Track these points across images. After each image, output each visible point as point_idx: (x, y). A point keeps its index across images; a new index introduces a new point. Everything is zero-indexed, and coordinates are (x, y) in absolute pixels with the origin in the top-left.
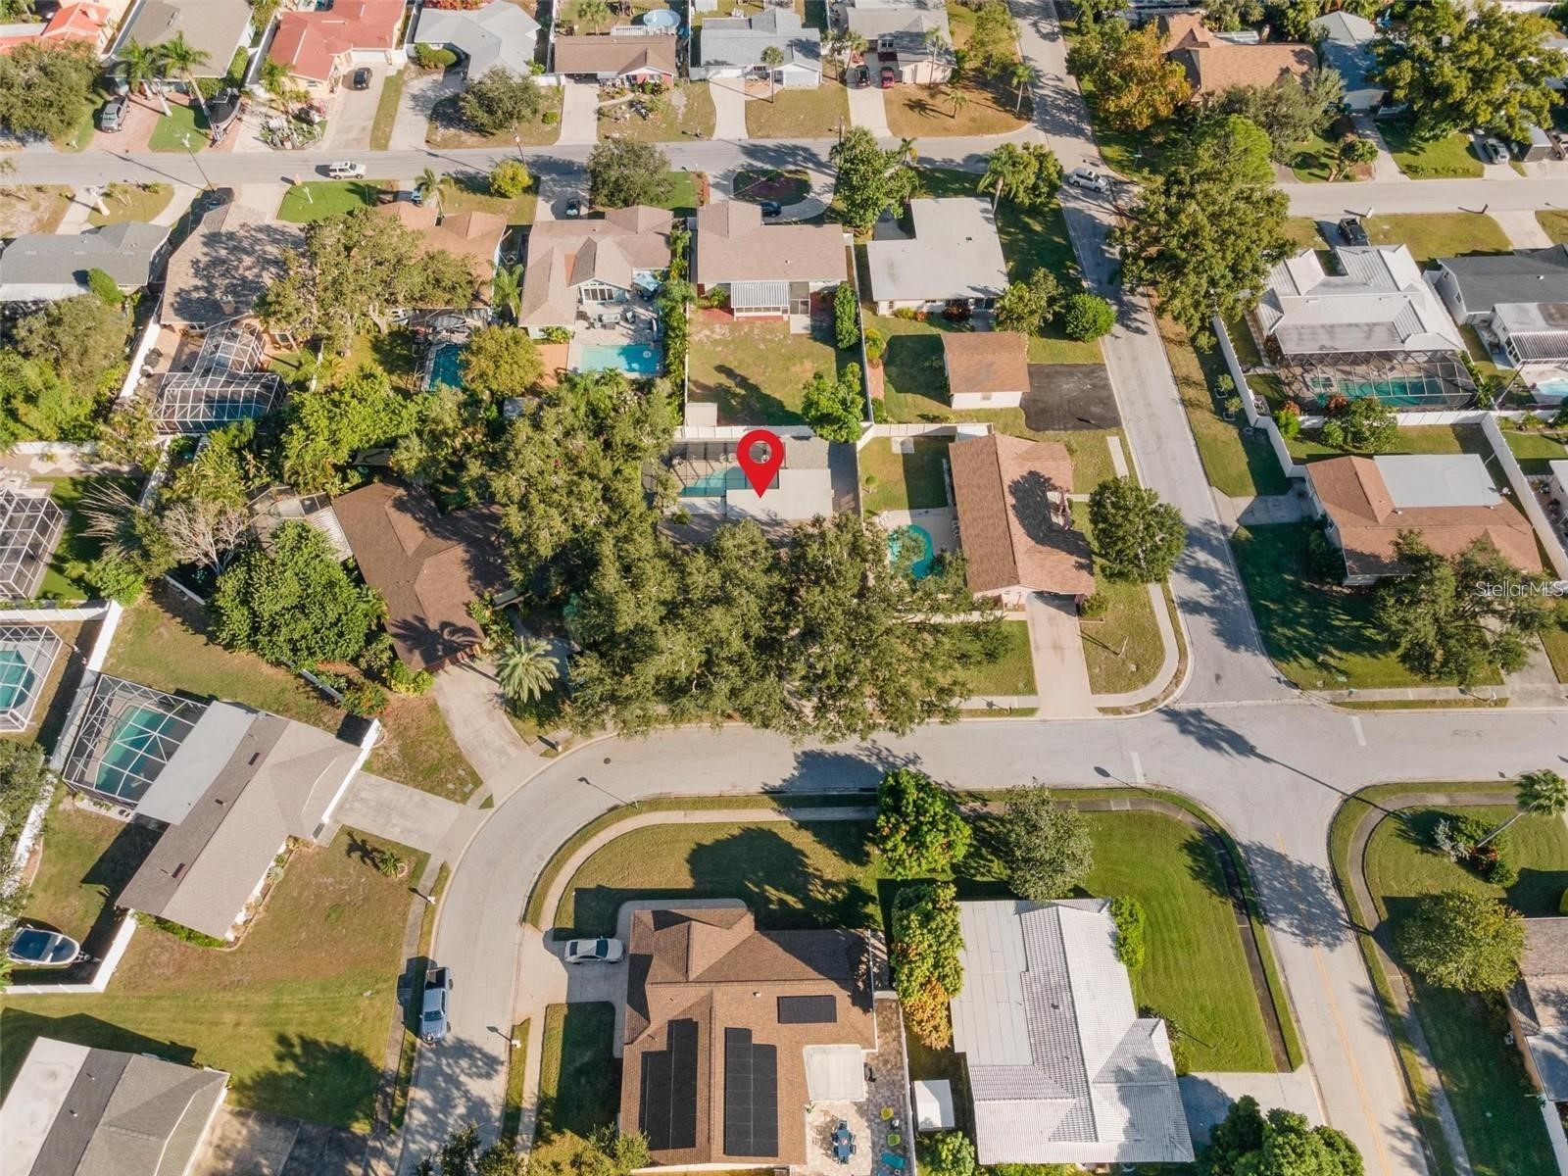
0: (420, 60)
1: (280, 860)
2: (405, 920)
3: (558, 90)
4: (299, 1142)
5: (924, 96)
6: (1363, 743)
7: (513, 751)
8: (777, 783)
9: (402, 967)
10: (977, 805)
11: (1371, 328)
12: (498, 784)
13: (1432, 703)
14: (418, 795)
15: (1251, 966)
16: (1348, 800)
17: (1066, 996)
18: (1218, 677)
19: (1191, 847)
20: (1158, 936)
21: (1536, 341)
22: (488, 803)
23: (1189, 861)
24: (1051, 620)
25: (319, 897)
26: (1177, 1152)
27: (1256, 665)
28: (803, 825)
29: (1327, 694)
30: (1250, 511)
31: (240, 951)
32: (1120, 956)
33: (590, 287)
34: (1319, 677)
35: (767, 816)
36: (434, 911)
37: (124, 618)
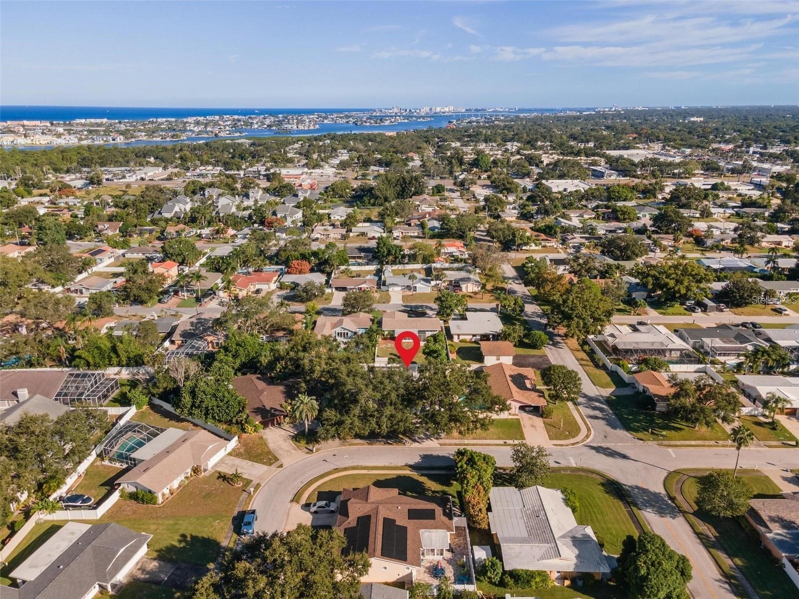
0: (281, 287)
1: (187, 478)
2: (238, 500)
3: (332, 294)
4: (177, 569)
5: (472, 295)
6: (674, 456)
7: (293, 452)
8: (412, 463)
9: (235, 513)
10: (502, 471)
11: (653, 343)
12: (286, 461)
13: (704, 446)
14: (250, 463)
15: (634, 523)
16: (670, 473)
17: (542, 513)
18: (605, 437)
19: (603, 485)
20: (587, 510)
21: (720, 347)
22: (281, 466)
23: (602, 488)
24: (530, 419)
25: (201, 491)
26: (601, 568)
27: (622, 433)
28: (422, 475)
29: (656, 442)
30: (614, 392)
31: (163, 507)
32: (567, 505)
33: (340, 331)
34: (651, 437)
35: (407, 472)
36: (252, 496)
37: (136, 414)
